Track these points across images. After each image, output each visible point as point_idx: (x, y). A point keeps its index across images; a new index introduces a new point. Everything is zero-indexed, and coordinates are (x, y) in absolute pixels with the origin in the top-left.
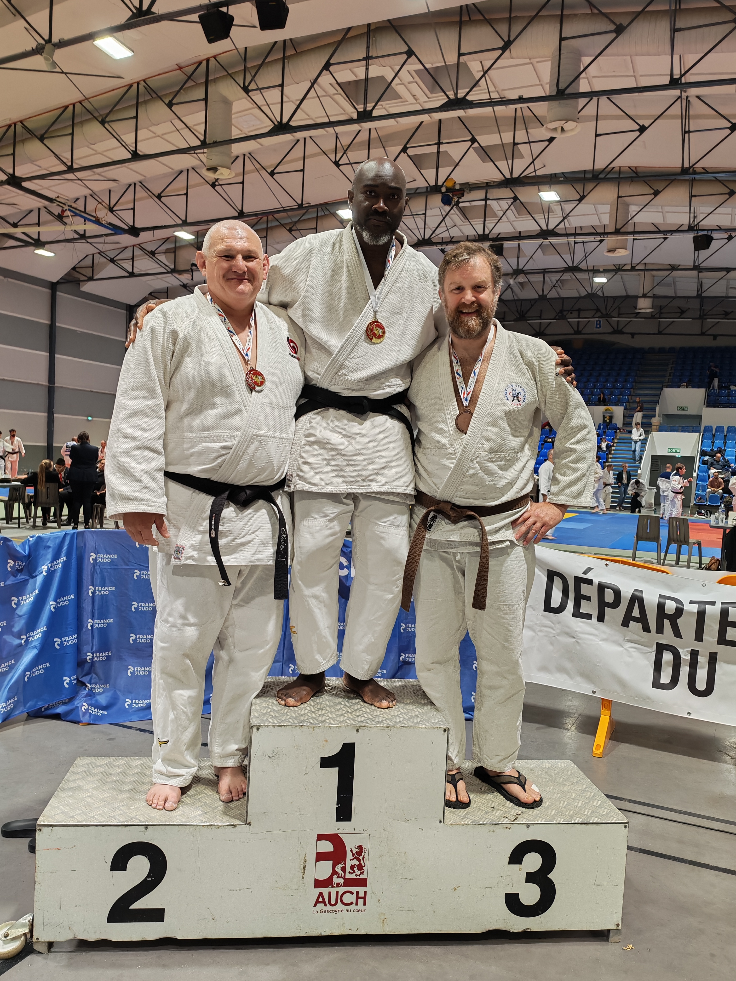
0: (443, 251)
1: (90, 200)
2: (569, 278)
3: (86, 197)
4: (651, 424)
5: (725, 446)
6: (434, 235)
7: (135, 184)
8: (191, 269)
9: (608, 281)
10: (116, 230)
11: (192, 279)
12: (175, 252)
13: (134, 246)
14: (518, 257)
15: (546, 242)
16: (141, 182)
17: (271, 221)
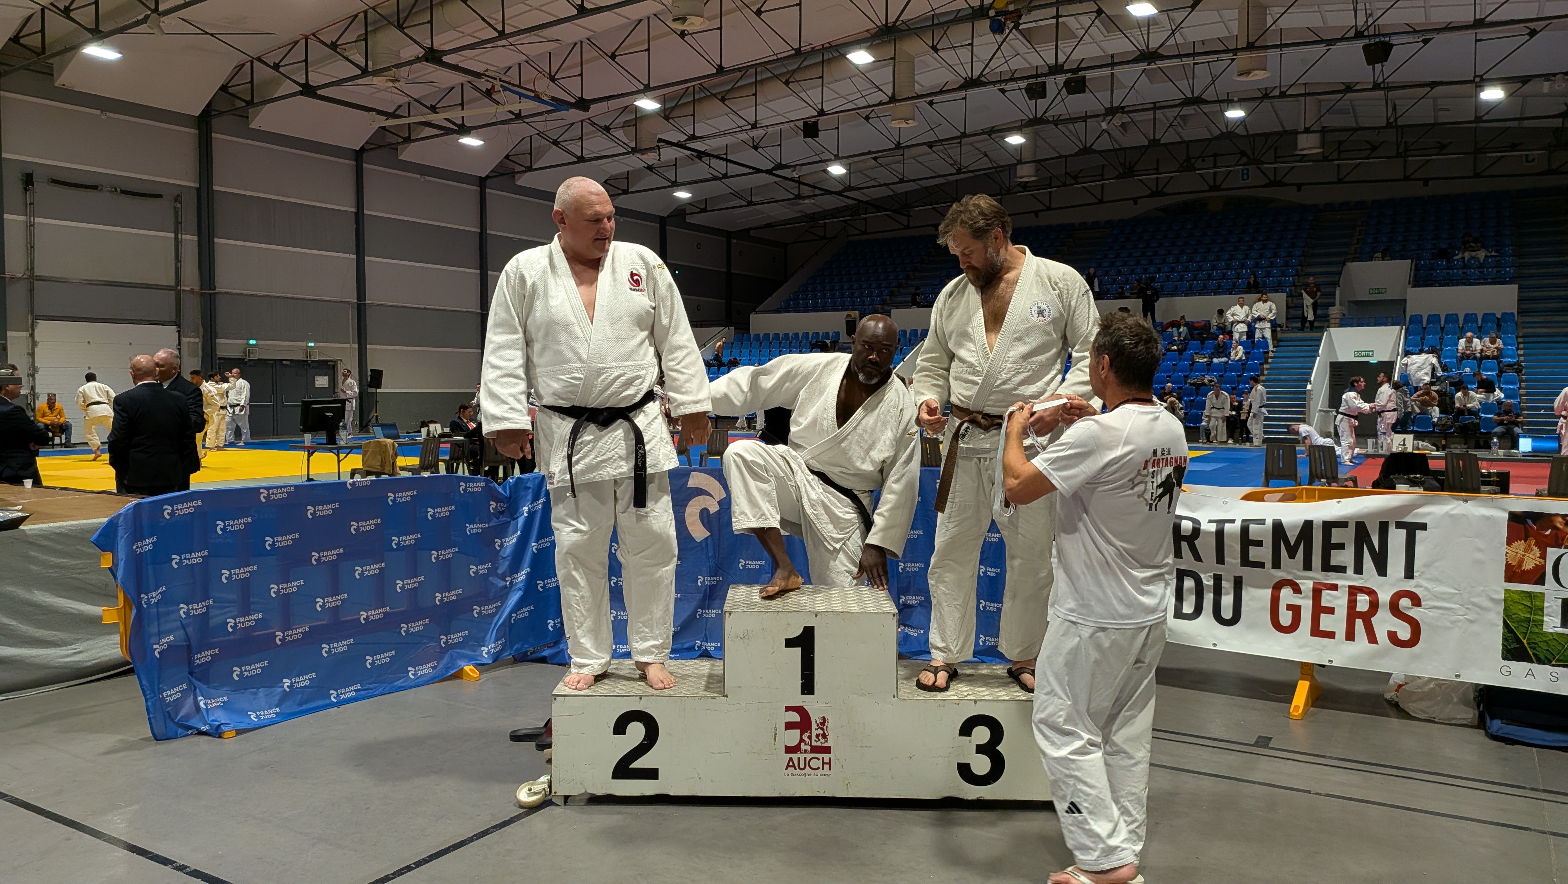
0: (1003, 91)
1: (525, 67)
2: (1193, 112)
3: (520, 65)
4: (1328, 316)
5: (1441, 344)
6: (987, 70)
7: (582, 42)
8: (658, 146)
9: (1248, 115)
10: (559, 104)
11: (659, 160)
12: (635, 125)
13: (582, 121)
14: (1112, 91)
15: (1153, 66)
16: (588, 39)
17: (762, 72)
